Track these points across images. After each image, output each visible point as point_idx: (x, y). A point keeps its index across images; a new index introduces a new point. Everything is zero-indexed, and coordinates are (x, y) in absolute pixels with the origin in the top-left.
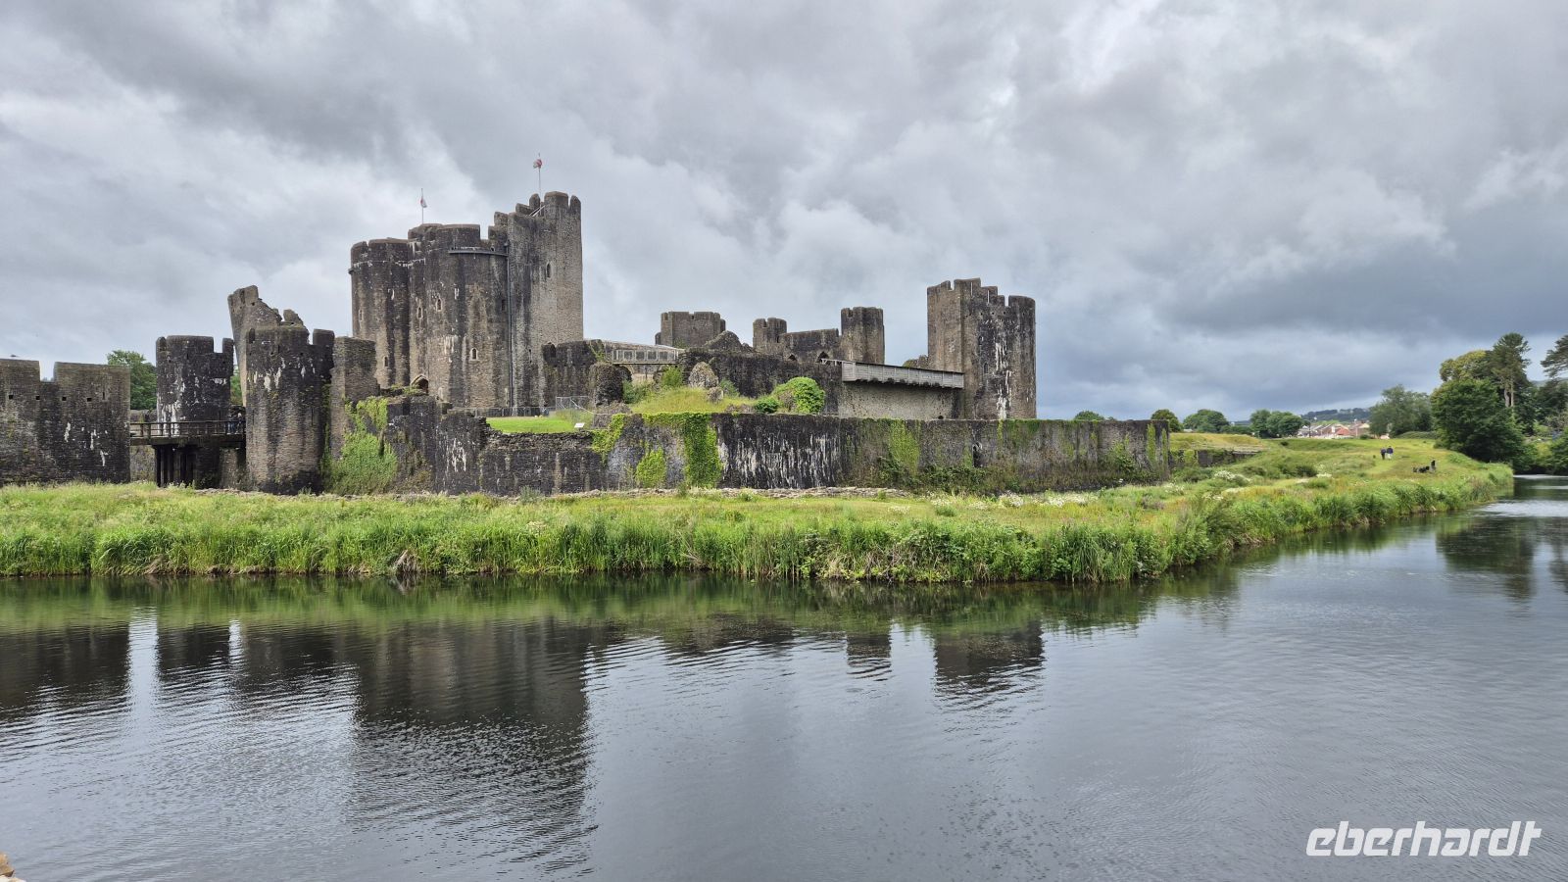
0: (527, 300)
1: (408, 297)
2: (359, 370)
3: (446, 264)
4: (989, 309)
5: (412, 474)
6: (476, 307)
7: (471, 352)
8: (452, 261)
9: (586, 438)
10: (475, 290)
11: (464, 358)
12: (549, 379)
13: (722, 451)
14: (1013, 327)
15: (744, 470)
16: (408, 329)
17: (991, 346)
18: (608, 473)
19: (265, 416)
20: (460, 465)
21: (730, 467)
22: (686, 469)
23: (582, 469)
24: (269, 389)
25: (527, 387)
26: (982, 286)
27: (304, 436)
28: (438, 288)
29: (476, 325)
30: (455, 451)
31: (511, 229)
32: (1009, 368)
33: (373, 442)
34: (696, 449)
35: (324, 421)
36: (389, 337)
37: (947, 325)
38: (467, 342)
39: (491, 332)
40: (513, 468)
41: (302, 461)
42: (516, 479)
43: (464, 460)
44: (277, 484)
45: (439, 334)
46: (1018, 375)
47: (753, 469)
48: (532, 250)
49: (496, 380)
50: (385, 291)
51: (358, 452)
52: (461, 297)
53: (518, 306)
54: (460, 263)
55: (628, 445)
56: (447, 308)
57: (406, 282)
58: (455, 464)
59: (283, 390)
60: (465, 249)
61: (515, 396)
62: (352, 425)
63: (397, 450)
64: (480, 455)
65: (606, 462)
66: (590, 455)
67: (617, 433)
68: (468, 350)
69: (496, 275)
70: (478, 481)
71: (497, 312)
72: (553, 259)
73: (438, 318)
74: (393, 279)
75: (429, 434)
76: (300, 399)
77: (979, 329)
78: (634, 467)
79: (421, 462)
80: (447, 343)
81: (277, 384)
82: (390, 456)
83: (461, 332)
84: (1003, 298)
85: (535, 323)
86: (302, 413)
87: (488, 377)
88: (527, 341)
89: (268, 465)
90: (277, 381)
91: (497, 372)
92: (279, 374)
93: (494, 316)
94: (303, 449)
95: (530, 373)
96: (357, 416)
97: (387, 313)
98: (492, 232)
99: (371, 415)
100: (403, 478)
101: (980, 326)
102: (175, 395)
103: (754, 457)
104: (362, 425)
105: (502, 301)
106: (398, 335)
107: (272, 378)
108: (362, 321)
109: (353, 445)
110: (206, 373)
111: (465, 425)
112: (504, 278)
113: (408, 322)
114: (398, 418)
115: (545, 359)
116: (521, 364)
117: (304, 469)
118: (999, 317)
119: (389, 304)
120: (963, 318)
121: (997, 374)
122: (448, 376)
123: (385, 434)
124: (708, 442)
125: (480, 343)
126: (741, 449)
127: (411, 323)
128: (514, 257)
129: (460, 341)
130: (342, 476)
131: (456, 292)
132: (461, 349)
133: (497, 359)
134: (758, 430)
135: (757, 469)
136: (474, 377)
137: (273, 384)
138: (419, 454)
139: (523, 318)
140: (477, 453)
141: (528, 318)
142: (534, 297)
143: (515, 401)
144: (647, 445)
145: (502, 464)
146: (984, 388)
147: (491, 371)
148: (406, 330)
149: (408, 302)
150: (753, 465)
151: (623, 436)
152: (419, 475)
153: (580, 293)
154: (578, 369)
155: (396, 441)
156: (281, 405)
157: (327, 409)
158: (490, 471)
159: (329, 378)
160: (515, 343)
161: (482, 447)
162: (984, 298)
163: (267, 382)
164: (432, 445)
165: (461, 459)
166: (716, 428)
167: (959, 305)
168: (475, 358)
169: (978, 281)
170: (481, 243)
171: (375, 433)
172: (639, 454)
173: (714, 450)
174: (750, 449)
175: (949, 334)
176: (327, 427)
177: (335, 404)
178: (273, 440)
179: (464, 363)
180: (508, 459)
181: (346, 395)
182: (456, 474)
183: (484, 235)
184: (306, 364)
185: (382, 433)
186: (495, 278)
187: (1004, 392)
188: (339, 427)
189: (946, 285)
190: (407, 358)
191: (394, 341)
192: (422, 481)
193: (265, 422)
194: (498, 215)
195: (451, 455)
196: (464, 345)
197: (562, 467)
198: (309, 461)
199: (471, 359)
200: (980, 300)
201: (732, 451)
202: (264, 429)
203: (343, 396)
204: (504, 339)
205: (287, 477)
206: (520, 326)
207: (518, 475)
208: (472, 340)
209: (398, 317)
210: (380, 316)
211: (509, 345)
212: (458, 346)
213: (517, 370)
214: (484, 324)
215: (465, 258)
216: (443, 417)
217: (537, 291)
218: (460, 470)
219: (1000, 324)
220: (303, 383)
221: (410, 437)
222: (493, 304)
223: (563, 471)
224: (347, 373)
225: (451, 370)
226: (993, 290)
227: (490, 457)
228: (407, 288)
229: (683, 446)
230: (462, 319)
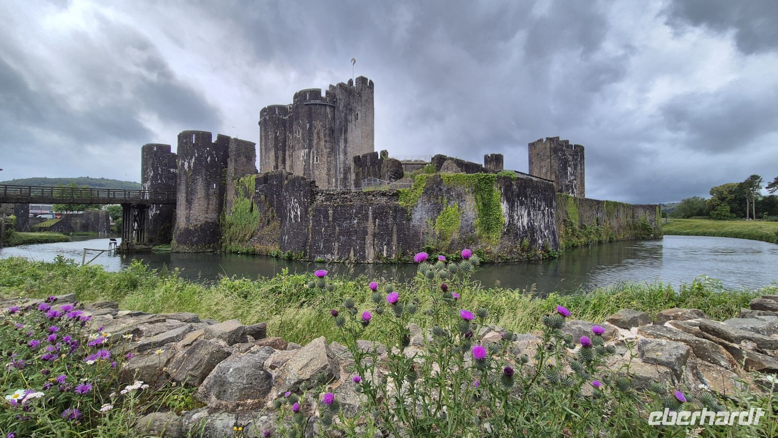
0: (346, 131)
1: (285, 134)
2: (244, 160)
3: (303, 110)
4: (565, 151)
5: (268, 224)
6: (318, 133)
7: (315, 159)
8: (306, 108)
9: (393, 195)
10: (318, 124)
11: (311, 162)
12: (357, 175)
13: (504, 207)
14: (577, 159)
15: (520, 224)
16: (285, 150)
17: (566, 169)
18: (412, 223)
19: (185, 187)
20: (296, 216)
21: (509, 221)
22: (477, 222)
23: (390, 221)
24: (187, 170)
25: (345, 178)
26: (560, 140)
27: (209, 200)
28: (298, 124)
29: (318, 143)
30: (293, 207)
31: (338, 91)
32: (575, 179)
33: (248, 202)
34: (484, 205)
35: (222, 191)
36: (275, 155)
37: (542, 159)
38: (313, 153)
39: (326, 148)
40: (335, 219)
41: (207, 216)
42: (337, 228)
43: (299, 213)
44: (191, 230)
45: (298, 149)
46: (579, 183)
47: (525, 224)
48: (349, 104)
49: (328, 175)
50: (274, 131)
51: (239, 210)
52: (310, 128)
53: (341, 133)
54: (310, 109)
55: (429, 201)
56: (303, 134)
57: (285, 127)
58: (292, 217)
59: (195, 171)
60: (313, 102)
61: (339, 183)
62: (237, 193)
63: (260, 208)
64: (310, 209)
65: (411, 215)
66: (396, 209)
67: (420, 191)
68: (313, 157)
69: (330, 116)
70: (308, 230)
71: (330, 137)
72: (360, 111)
73: (298, 140)
74: (278, 125)
75: (278, 196)
76: (206, 176)
77: (559, 161)
78: (433, 219)
79: (274, 216)
80: (302, 154)
81: (192, 167)
82: (256, 212)
83: (310, 147)
84: (572, 146)
85: (350, 144)
86: (208, 185)
87: (324, 172)
88: (345, 154)
89: (186, 218)
90: (192, 164)
91: (329, 170)
92: (193, 160)
93: (328, 139)
94: (208, 208)
95: (347, 171)
96: (240, 187)
97: (275, 143)
98: (327, 93)
99: (247, 186)
100: (263, 227)
101: (559, 159)
102: (147, 177)
103: (526, 214)
104: (242, 193)
105: (332, 131)
106: (280, 153)
107: (189, 163)
108: (263, 147)
109: (237, 205)
110: (165, 165)
111: (300, 187)
112: (334, 118)
113: (285, 147)
114: (261, 187)
115: (355, 163)
116: (342, 166)
117: (209, 220)
118: (570, 155)
119: (276, 138)
120: (551, 156)
121: (569, 182)
122: (303, 172)
123: (254, 198)
124: (494, 199)
125: (320, 153)
126: (517, 207)
127: (287, 147)
128: (339, 107)
129: (309, 152)
130: (231, 225)
131: (308, 126)
132: (309, 157)
133: (329, 163)
134: (529, 191)
135: (528, 224)
136: (317, 172)
137: (189, 167)
138: (272, 211)
139: (343, 141)
140: (308, 207)
141: (346, 141)
142: (349, 130)
143: (338, 186)
144: (445, 200)
145: (326, 217)
146: (562, 189)
147: (326, 169)
148: (284, 151)
149: (285, 137)
150: (525, 220)
151: (425, 193)
152: (272, 224)
153: (373, 131)
154: (374, 167)
155: (259, 202)
156: (194, 180)
157: (225, 184)
158: (317, 222)
159: (226, 164)
160: (339, 154)
161: (312, 202)
162: (562, 146)
163: (186, 165)
164: (280, 203)
165: (297, 213)
166: (500, 188)
167: (549, 149)
168: (317, 161)
169: (558, 138)
170: (322, 99)
171: (249, 198)
172: (438, 209)
173: (499, 206)
174: (523, 207)
175: (543, 164)
176: (225, 195)
177: (229, 180)
178: (189, 202)
179: (311, 165)
180: (331, 212)
181: (235, 174)
182: (293, 223)
183: (323, 94)
184: (212, 155)
185: (252, 197)
186: (328, 118)
187: (573, 191)
188: (230, 195)
189: (541, 141)
190: (285, 166)
191: (278, 157)
192: (274, 229)
193: (184, 191)
194: (331, 86)
195: (290, 210)
196: (311, 154)
197: (374, 219)
198: (212, 216)
199: (315, 162)
200: (560, 147)
201: (511, 208)
202: (184, 195)
203: (233, 175)
204: (333, 151)
205: (196, 225)
206: (342, 145)
207: (339, 226)
208: (316, 152)
209: (280, 144)
210: (271, 144)
211: (335, 155)
212: (308, 155)
213: (340, 168)
214: (322, 143)
215: (312, 106)
216: (286, 182)
217: (351, 126)
218: (296, 221)
219: (571, 158)
220: (208, 167)
221: (268, 199)
222: (327, 132)
223: (375, 222)
224: (236, 161)
225: (304, 169)
226: (567, 142)
227: (317, 211)
228: (285, 129)
229: (474, 203)
230: (311, 141)
